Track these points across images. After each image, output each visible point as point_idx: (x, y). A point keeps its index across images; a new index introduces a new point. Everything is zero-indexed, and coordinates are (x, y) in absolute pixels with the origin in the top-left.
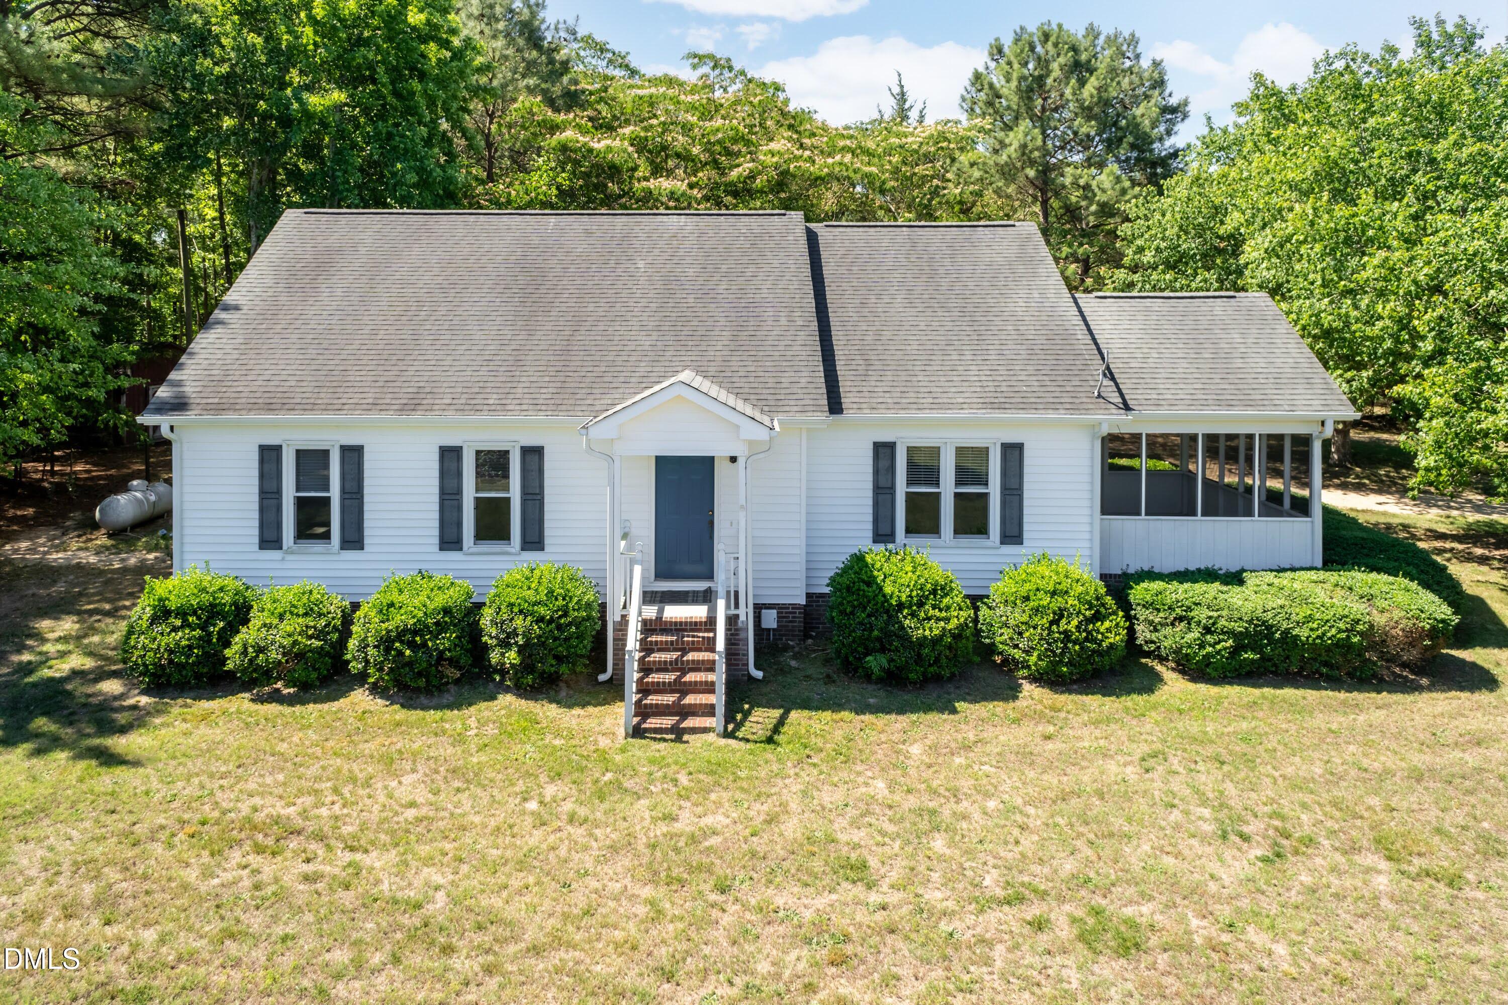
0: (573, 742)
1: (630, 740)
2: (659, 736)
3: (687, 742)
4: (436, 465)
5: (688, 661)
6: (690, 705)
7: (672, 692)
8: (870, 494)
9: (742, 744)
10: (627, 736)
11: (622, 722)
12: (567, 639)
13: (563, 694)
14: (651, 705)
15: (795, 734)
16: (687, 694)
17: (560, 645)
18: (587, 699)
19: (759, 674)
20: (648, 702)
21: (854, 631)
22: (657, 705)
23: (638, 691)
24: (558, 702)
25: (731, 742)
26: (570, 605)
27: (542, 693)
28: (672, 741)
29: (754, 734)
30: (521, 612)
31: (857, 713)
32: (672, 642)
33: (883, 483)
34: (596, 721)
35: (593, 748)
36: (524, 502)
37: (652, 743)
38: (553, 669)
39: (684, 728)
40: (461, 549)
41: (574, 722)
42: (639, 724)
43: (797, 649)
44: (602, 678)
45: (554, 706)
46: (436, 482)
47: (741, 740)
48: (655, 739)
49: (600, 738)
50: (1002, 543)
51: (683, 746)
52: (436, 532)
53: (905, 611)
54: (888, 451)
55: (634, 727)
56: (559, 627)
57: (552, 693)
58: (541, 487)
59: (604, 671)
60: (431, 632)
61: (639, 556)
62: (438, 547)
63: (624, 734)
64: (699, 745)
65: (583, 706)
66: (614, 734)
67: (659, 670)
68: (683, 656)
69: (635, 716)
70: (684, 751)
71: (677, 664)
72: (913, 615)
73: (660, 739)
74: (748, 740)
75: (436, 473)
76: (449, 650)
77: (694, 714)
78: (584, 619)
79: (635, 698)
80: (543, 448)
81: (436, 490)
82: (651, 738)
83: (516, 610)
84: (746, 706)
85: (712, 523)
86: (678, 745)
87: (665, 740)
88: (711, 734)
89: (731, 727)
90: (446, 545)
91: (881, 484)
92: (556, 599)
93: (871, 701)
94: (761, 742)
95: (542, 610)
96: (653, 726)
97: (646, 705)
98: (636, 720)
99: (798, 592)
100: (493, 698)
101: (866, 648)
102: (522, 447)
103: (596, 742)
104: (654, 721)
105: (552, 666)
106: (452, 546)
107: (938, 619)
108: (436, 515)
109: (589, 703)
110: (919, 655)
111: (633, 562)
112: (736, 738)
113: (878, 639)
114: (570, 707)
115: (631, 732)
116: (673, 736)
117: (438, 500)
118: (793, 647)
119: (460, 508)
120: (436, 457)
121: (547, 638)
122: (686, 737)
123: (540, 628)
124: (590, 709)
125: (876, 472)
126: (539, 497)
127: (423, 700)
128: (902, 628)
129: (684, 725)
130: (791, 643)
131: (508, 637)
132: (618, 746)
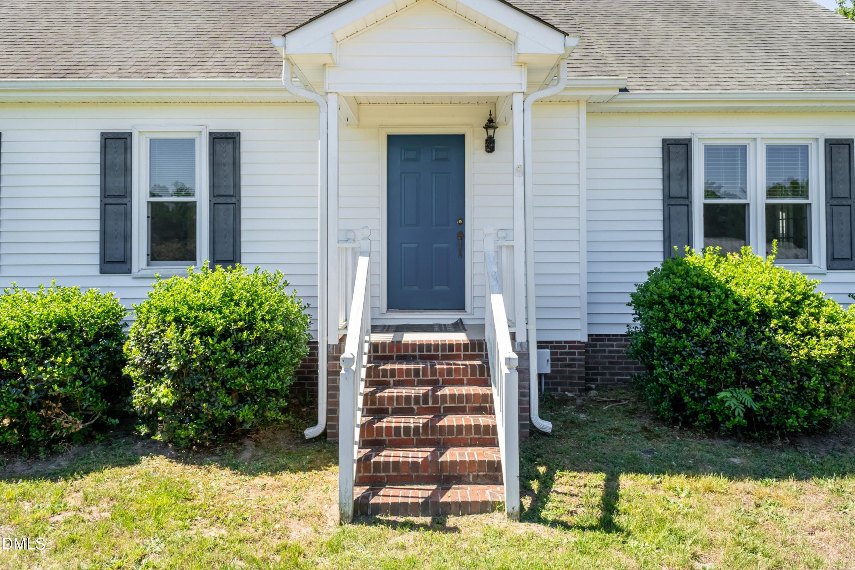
0: (242, 533)
1: (348, 527)
2: (401, 519)
3: (455, 529)
4: (97, 158)
5: (444, 396)
6: (453, 463)
7: (421, 444)
8: (659, 205)
9: (557, 531)
10: (343, 519)
11: (335, 496)
12: (250, 366)
13: (247, 455)
14: (387, 463)
15: (646, 514)
16: (446, 448)
17: (241, 375)
18: (282, 461)
19: (546, 426)
20: (382, 459)
21: (691, 355)
22: (396, 463)
23: (364, 444)
24: (234, 467)
25: (535, 528)
26: (259, 314)
27: (213, 454)
28: (426, 527)
29: (571, 513)
30: (177, 320)
31: (731, 479)
32: (417, 371)
33: (675, 191)
34: (292, 494)
35: (276, 543)
36: (214, 206)
37: (389, 532)
38: (227, 413)
39: (447, 504)
40: (129, 271)
41: (253, 495)
42: (365, 497)
43: (579, 401)
44: (311, 432)
45: (227, 472)
46: (97, 181)
47: (555, 524)
48: (394, 525)
49: (293, 524)
50: (829, 268)
51: (448, 538)
52: (96, 249)
53: (773, 323)
54: (682, 149)
55: (356, 503)
56: (239, 346)
57: (230, 453)
58: (237, 186)
59: (315, 422)
60: (31, 354)
61: (365, 245)
62: (98, 268)
63: (337, 517)
64: (479, 535)
65: (274, 472)
66: (320, 516)
67: (398, 412)
68: (434, 391)
69: (357, 484)
70: (453, 547)
71: (426, 402)
72: (786, 329)
73: (404, 525)
74: (566, 526)
75: (97, 169)
76: (62, 384)
77: (460, 480)
78: (280, 336)
79: (357, 453)
80: (239, 134)
81: (97, 192)
82: (388, 523)
83: (169, 318)
84: (542, 470)
85: (461, 236)
86: (437, 535)
87: (413, 526)
88: (497, 514)
89: (527, 502)
90: (109, 266)
91: (673, 193)
92: (237, 304)
93: (736, 461)
94: (592, 528)
95: (211, 317)
96: (390, 500)
97: (377, 463)
98: (359, 491)
99: (577, 325)
100: (133, 461)
101: (711, 381)
102: (210, 134)
103: (284, 533)
104: (392, 492)
105: (226, 407)
106: (118, 266)
107: (828, 335)
108: (96, 226)
109: (284, 468)
110: (801, 388)
111: (356, 254)
112: (544, 521)
113: (734, 365)
114: (254, 473)
115: (349, 510)
116: (428, 520)
117: (98, 206)
118: (573, 399)
119: (127, 216)
120: (97, 147)
121: (217, 362)
122: (451, 521)
123: (206, 344)
124: (286, 477)
125: (667, 178)
126: (233, 200)
127: (19, 466)
128: (774, 346)
129: (445, 499)
130: (570, 394)
131: (157, 361)
132: (325, 539)
